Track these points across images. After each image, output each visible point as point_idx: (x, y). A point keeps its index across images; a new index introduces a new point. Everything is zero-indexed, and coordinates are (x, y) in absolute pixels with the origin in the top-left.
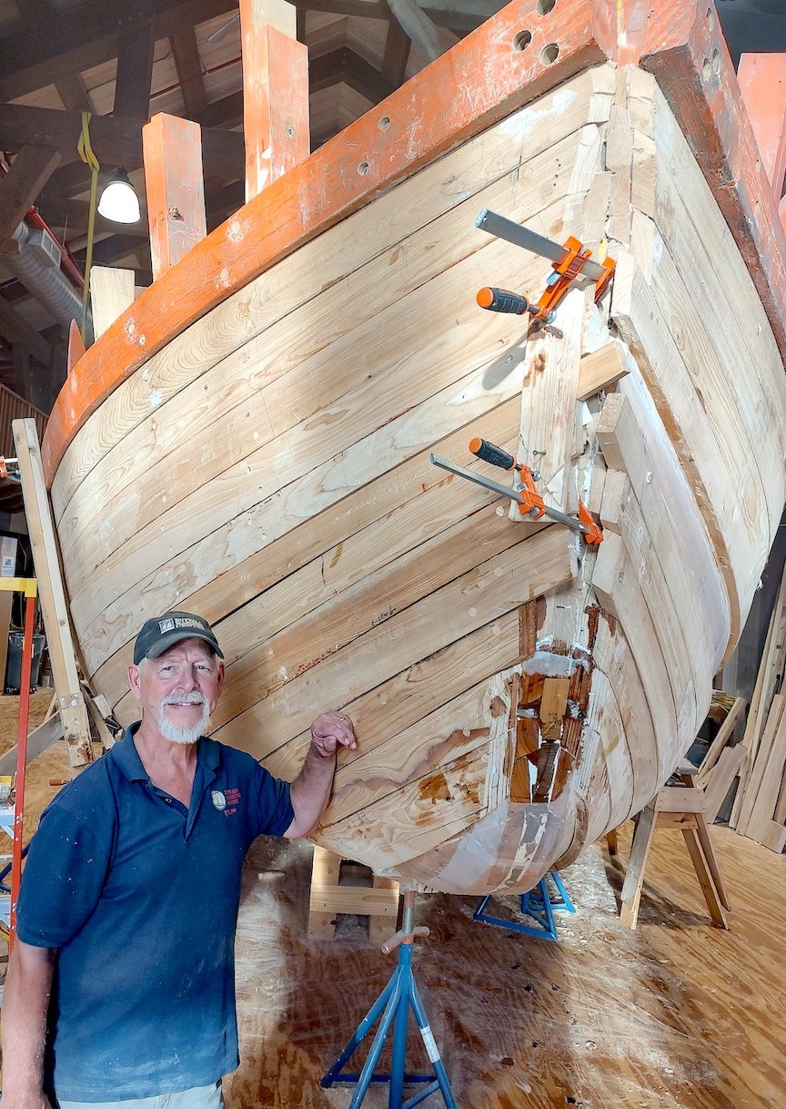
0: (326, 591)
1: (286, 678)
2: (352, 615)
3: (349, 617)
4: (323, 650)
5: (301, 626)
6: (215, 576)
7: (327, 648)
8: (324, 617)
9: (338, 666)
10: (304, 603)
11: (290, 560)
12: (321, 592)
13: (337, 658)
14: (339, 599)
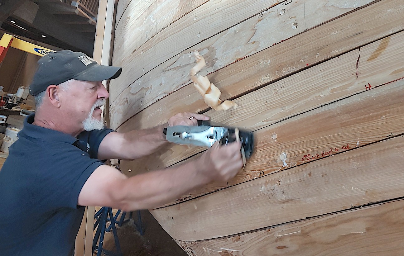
0: (358, 85)
1: (285, 164)
2: (388, 113)
3: (383, 114)
4: (339, 145)
5: (317, 116)
6: (234, 61)
7: (345, 143)
8: (347, 110)
9: (354, 165)
10: (326, 93)
11: (319, 50)
12: (350, 85)
13: (355, 155)
14: (373, 94)
